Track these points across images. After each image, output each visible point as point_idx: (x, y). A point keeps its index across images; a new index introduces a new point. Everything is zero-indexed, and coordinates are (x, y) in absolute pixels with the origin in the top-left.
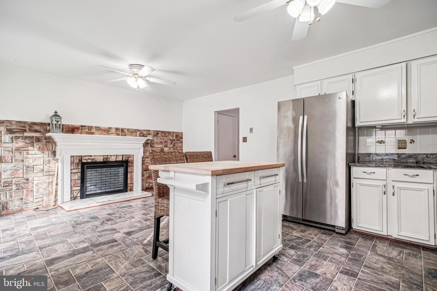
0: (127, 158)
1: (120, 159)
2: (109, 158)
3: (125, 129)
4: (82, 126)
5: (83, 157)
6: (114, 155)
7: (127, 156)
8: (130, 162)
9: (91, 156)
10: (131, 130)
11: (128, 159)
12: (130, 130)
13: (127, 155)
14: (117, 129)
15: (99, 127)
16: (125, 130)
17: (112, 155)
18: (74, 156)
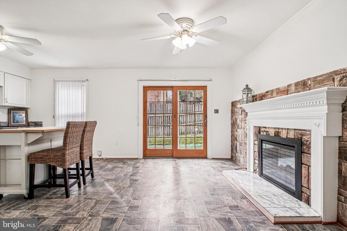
0: (300, 136)
1: (291, 135)
2: (280, 132)
3: (309, 79)
4: (267, 92)
5: (261, 128)
6: (285, 129)
7: (300, 132)
8: (304, 144)
9: (266, 128)
10: (321, 78)
11: (301, 138)
12: (319, 79)
13: (300, 130)
14: (297, 84)
15: (278, 89)
16: (309, 82)
17: (283, 129)
18: (256, 127)
